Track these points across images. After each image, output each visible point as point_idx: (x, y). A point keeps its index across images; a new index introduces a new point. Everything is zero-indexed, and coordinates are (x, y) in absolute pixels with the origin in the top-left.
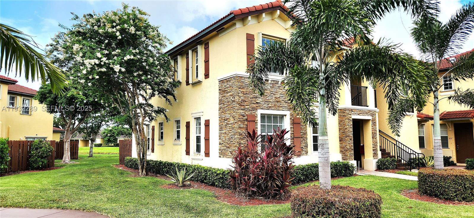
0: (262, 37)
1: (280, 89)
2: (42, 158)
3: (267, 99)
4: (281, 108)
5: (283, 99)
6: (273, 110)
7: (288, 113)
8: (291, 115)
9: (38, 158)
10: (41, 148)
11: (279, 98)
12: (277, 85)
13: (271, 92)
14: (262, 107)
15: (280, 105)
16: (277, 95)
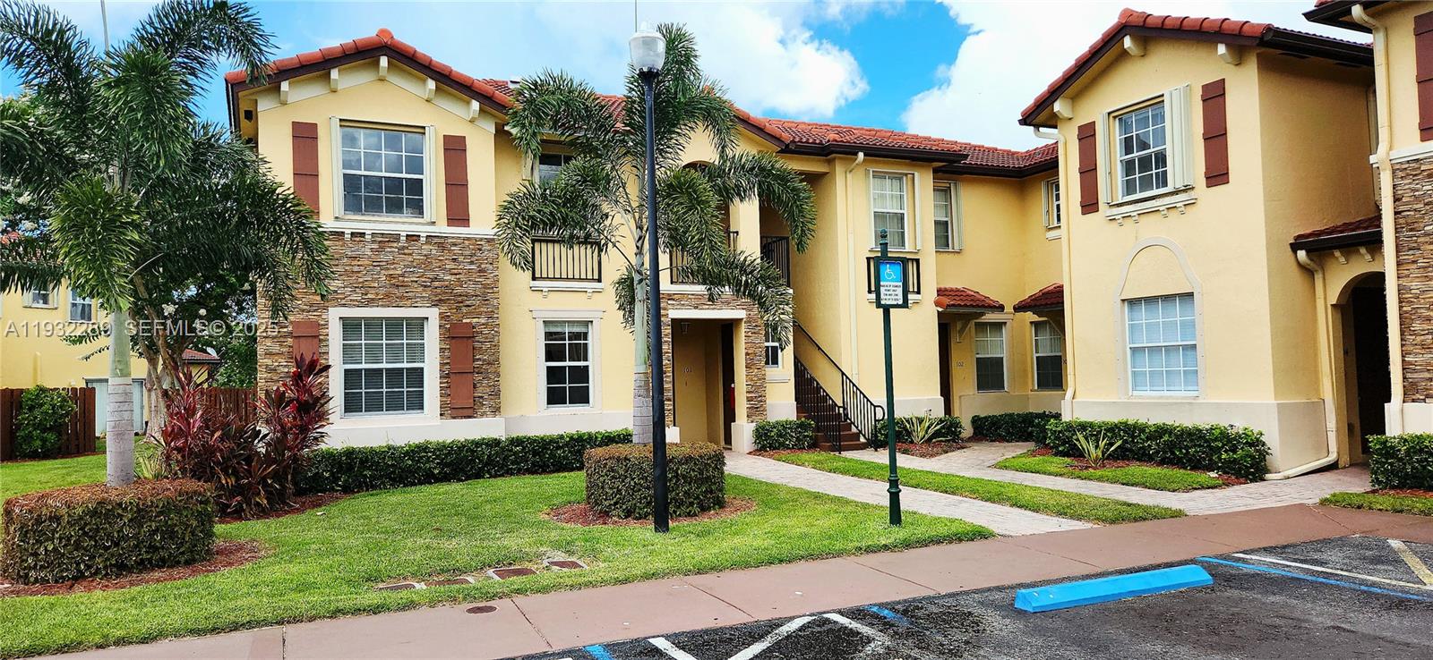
0: (341, 126)
1: (405, 254)
2: (45, 430)
3: (361, 280)
4: (409, 302)
5: (416, 279)
6: (382, 306)
7: (433, 314)
8: (442, 317)
9: (35, 429)
10: (42, 405)
11: (403, 276)
12: (395, 245)
13: (375, 264)
14: (343, 302)
15: (405, 294)
16: (395, 268)
